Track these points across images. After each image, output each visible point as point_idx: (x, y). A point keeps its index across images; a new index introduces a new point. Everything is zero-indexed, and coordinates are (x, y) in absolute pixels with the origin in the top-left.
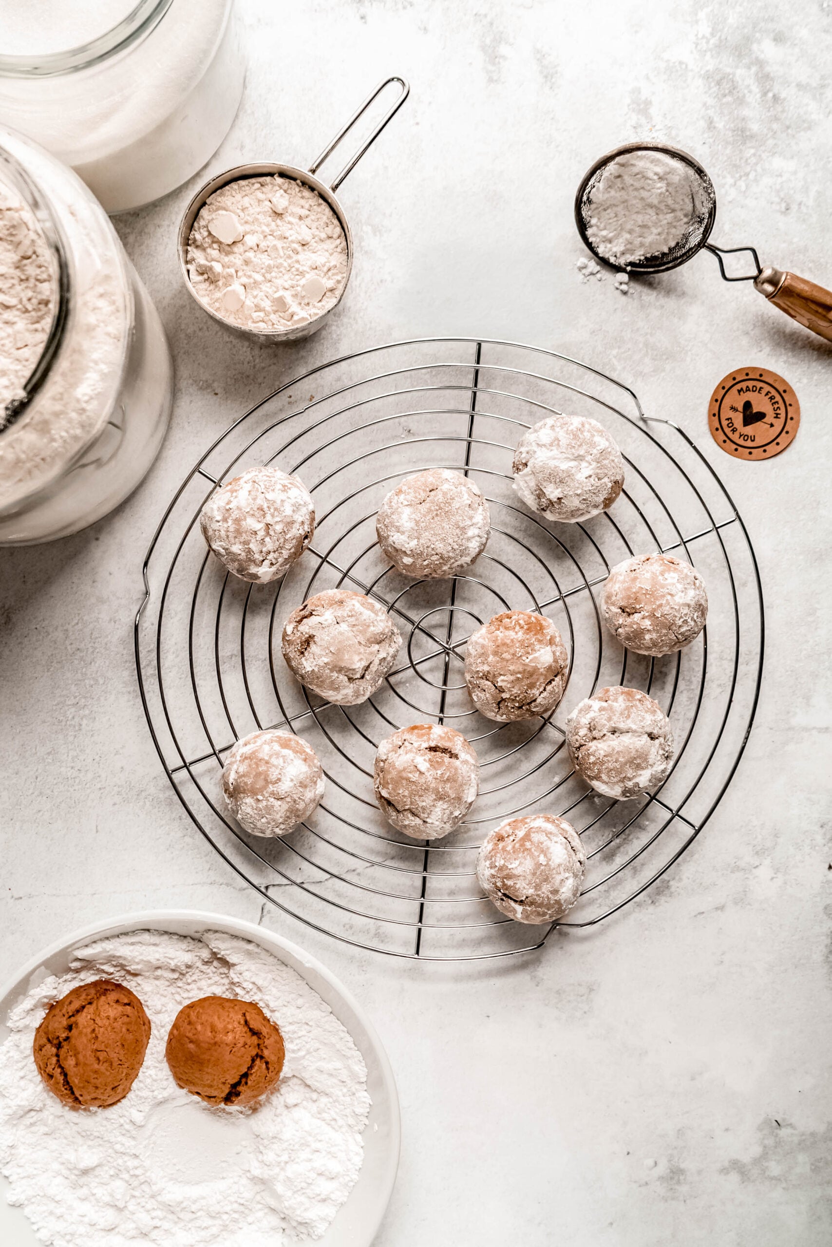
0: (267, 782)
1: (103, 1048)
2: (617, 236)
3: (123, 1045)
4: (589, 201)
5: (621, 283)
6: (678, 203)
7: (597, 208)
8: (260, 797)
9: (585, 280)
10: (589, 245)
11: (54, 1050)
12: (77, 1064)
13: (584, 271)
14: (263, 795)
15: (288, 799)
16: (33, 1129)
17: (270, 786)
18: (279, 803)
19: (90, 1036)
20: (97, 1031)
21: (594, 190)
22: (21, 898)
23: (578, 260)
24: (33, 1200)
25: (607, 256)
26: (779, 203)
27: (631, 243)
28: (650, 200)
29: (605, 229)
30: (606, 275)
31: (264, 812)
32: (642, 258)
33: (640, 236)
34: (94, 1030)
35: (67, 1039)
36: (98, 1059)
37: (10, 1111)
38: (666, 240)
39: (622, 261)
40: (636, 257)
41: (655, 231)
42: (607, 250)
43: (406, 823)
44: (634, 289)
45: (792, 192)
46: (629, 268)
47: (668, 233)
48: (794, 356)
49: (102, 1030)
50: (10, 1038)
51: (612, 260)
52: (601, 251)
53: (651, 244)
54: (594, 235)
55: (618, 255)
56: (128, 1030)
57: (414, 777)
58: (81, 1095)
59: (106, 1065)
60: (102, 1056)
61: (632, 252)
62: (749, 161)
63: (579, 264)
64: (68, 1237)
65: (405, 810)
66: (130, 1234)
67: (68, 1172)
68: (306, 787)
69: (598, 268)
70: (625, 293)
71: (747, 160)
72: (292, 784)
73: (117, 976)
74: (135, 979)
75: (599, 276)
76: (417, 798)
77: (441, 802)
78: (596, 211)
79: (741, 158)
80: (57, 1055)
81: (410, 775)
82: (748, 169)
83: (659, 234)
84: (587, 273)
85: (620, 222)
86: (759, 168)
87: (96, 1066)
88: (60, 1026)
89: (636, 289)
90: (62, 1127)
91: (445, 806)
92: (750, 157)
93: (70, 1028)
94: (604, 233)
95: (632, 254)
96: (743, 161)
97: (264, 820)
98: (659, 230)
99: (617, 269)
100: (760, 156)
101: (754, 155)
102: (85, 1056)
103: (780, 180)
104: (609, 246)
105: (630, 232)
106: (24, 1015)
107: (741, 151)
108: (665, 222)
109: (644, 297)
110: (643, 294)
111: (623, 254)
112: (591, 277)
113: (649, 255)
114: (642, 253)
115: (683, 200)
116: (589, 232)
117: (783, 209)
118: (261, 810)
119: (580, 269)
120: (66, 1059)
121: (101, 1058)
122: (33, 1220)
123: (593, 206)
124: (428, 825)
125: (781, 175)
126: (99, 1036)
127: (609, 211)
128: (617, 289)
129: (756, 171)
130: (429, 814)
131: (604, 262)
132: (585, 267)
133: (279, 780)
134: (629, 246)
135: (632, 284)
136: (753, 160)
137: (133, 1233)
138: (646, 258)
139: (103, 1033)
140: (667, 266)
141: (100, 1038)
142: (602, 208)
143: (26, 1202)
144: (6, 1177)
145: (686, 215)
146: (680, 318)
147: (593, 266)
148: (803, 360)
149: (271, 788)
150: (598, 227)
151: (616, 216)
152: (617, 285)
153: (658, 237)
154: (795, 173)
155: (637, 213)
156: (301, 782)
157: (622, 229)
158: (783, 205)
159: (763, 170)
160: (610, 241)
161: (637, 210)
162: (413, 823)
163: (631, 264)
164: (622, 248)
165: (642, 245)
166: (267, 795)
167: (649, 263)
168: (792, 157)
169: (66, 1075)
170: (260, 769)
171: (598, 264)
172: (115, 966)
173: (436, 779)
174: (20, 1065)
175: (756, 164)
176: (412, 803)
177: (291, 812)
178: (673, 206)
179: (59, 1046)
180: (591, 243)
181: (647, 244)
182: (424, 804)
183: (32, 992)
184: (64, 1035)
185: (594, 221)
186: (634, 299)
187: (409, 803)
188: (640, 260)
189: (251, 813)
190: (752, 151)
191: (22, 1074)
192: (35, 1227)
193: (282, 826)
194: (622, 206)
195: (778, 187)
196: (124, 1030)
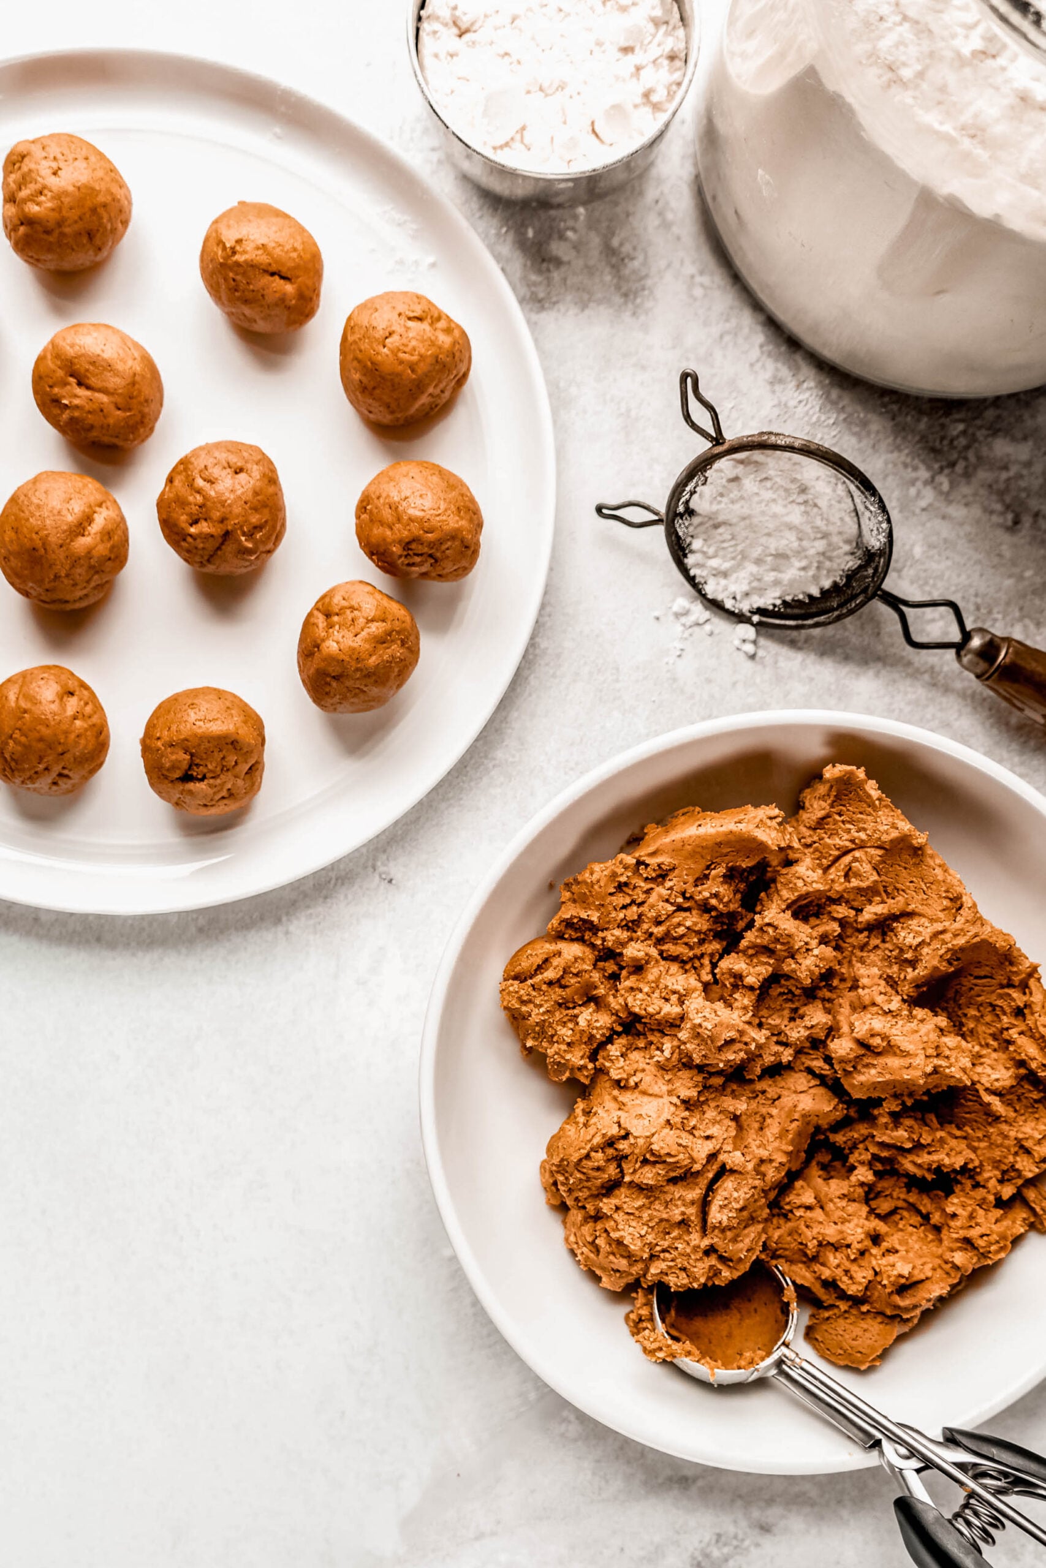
2: (739, 566)
4: (690, 512)
5: (744, 641)
6: (834, 524)
7: (701, 524)
9: (686, 635)
10: (691, 580)
13: (683, 620)
21: (695, 497)
23: (673, 601)
25: (719, 598)
26: (1002, 514)
27: (759, 580)
28: (787, 519)
29: (715, 556)
30: (720, 625)
32: (778, 602)
33: (774, 570)
38: (816, 578)
39: (745, 607)
40: (768, 600)
41: (798, 564)
42: (720, 588)
44: (765, 648)
45: (1023, 495)
46: (756, 618)
47: (818, 568)
48: (1022, 763)
51: (729, 604)
52: (710, 590)
53: (792, 582)
54: (698, 565)
55: (738, 597)
61: (761, 591)
62: (956, 443)
63: (676, 608)
69: (707, 614)
70: (753, 657)
71: (952, 441)
75: (708, 627)
78: (702, 529)
79: (942, 438)
82: (954, 456)
83: (804, 569)
84: (688, 624)
85: (739, 548)
86: (971, 455)
89: (770, 649)
92: (958, 437)
94: (714, 563)
95: (761, 596)
96: (945, 442)
98: (804, 563)
99: (740, 618)
100: (974, 435)
101: (964, 433)
103: (1004, 475)
104: (723, 582)
105: (758, 561)
107: (943, 426)
108: (812, 552)
109: (782, 663)
110: (781, 659)
111: (747, 594)
112: (696, 629)
113: (788, 598)
114: (777, 594)
115: (842, 519)
116: (690, 560)
117: (1010, 523)
119: (677, 615)
123: (696, 520)
125: (1006, 468)
127: (721, 530)
128: (738, 649)
129: (966, 459)
131: (715, 605)
132: (687, 613)
134: (755, 584)
135: (762, 641)
136: (963, 441)
138: (784, 603)
140: (816, 619)
142: (711, 523)
145: (847, 542)
146: (840, 699)
147: (699, 612)
148: (1036, 770)
150: (704, 553)
151: (733, 538)
152: (737, 643)
153: (802, 573)
154: (1028, 464)
155: (769, 535)
157: (744, 557)
158: (1010, 517)
159: (979, 458)
160: (725, 574)
161: (766, 531)
163: (761, 611)
164: (745, 588)
165: (777, 583)
167: (789, 611)
168: (1025, 438)
171: (706, 608)
175: (967, 447)
178: (824, 528)
180: (694, 577)
181: (785, 582)
185: (697, 544)
186: (764, 666)
188: (775, 606)
190: (961, 427)
194: (742, 524)
195: (1002, 486)
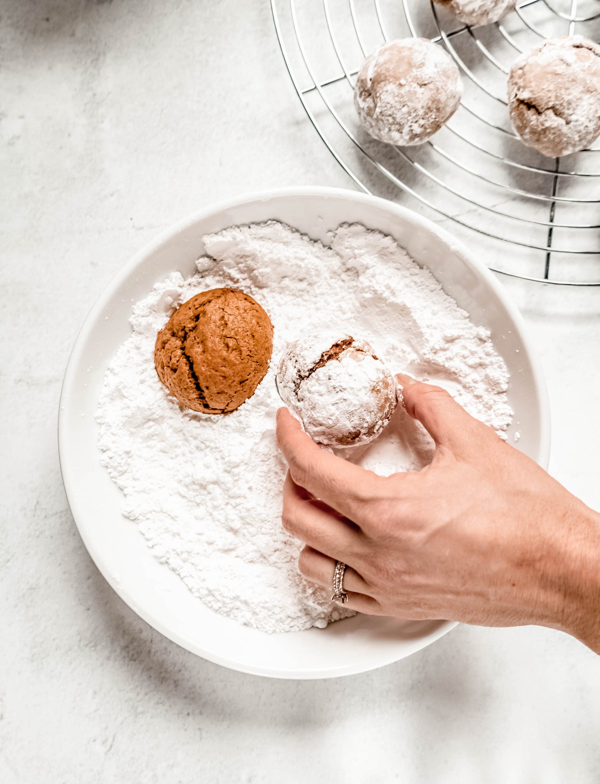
0: (410, 65)
1: (232, 334)
3: (253, 336)
8: (403, 82)
11: (179, 343)
12: (204, 352)
14: (406, 79)
15: (431, 86)
16: (151, 443)
17: (414, 70)
18: (422, 90)
19: (218, 323)
20: (226, 319)
22: (142, 228)
24: (148, 516)
31: (406, 99)
34: (223, 317)
35: (194, 328)
36: (227, 346)
37: (129, 412)
43: (547, 124)
49: (231, 318)
50: (130, 340)
56: (258, 323)
57: (562, 68)
58: (207, 388)
59: (235, 353)
60: (231, 343)
64: (185, 555)
65: (548, 109)
66: (249, 557)
67: (186, 489)
68: (448, 77)
72: (436, 70)
73: (244, 284)
74: (260, 291)
76: (563, 91)
77: (588, 96)
80: (183, 349)
81: (556, 68)
87: (225, 353)
88: (187, 317)
90: (180, 443)
91: (592, 101)
93: (197, 318)
97: (405, 110)
102: (213, 342)
106: (147, 311)
118: (403, 97)
120: (192, 347)
121: (230, 345)
122: (147, 536)
124: (572, 123)
126: (229, 323)
130: (574, 109)
133: (423, 64)
137: (253, 555)
139: (233, 321)
141: (230, 325)
143: (140, 517)
144: (121, 489)
149: (415, 72)
156: (444, 71)
162: (555, 125)
166: (410, 80)
169: (191, 365)
170: (403, 54)
172: (242, 272)
173: (584, 71)
174: (140, 369)
176: (557, 97)
177: (433, 102)
179: (185, 338)
182: (570, 97)
183: (156, 286)
184: (190, 325)
187: (553, 99)
189: (392, 102)
191: (142, 377)
192: (150, 544)
193: (422, 122)
196: (254, 321)
